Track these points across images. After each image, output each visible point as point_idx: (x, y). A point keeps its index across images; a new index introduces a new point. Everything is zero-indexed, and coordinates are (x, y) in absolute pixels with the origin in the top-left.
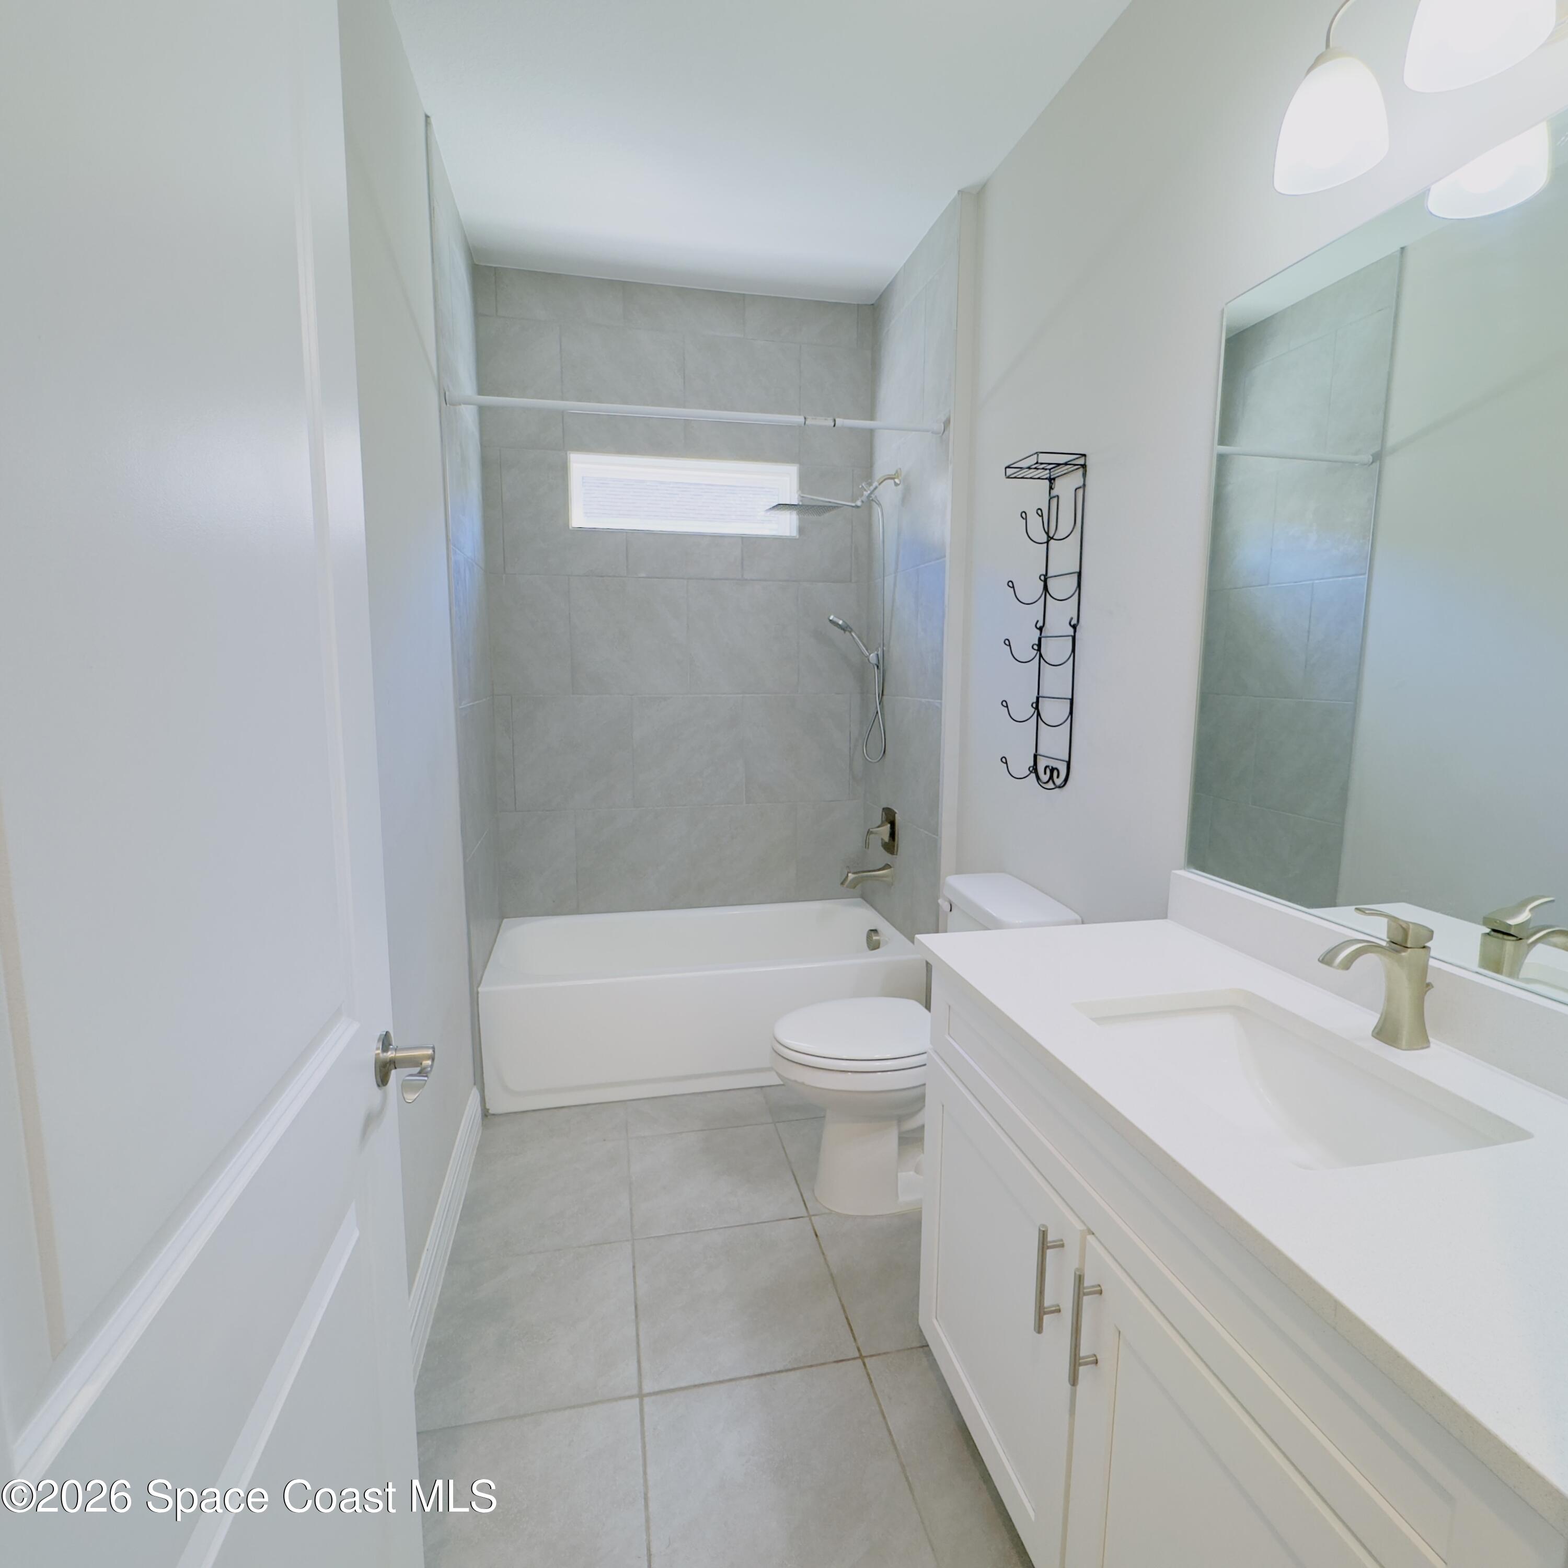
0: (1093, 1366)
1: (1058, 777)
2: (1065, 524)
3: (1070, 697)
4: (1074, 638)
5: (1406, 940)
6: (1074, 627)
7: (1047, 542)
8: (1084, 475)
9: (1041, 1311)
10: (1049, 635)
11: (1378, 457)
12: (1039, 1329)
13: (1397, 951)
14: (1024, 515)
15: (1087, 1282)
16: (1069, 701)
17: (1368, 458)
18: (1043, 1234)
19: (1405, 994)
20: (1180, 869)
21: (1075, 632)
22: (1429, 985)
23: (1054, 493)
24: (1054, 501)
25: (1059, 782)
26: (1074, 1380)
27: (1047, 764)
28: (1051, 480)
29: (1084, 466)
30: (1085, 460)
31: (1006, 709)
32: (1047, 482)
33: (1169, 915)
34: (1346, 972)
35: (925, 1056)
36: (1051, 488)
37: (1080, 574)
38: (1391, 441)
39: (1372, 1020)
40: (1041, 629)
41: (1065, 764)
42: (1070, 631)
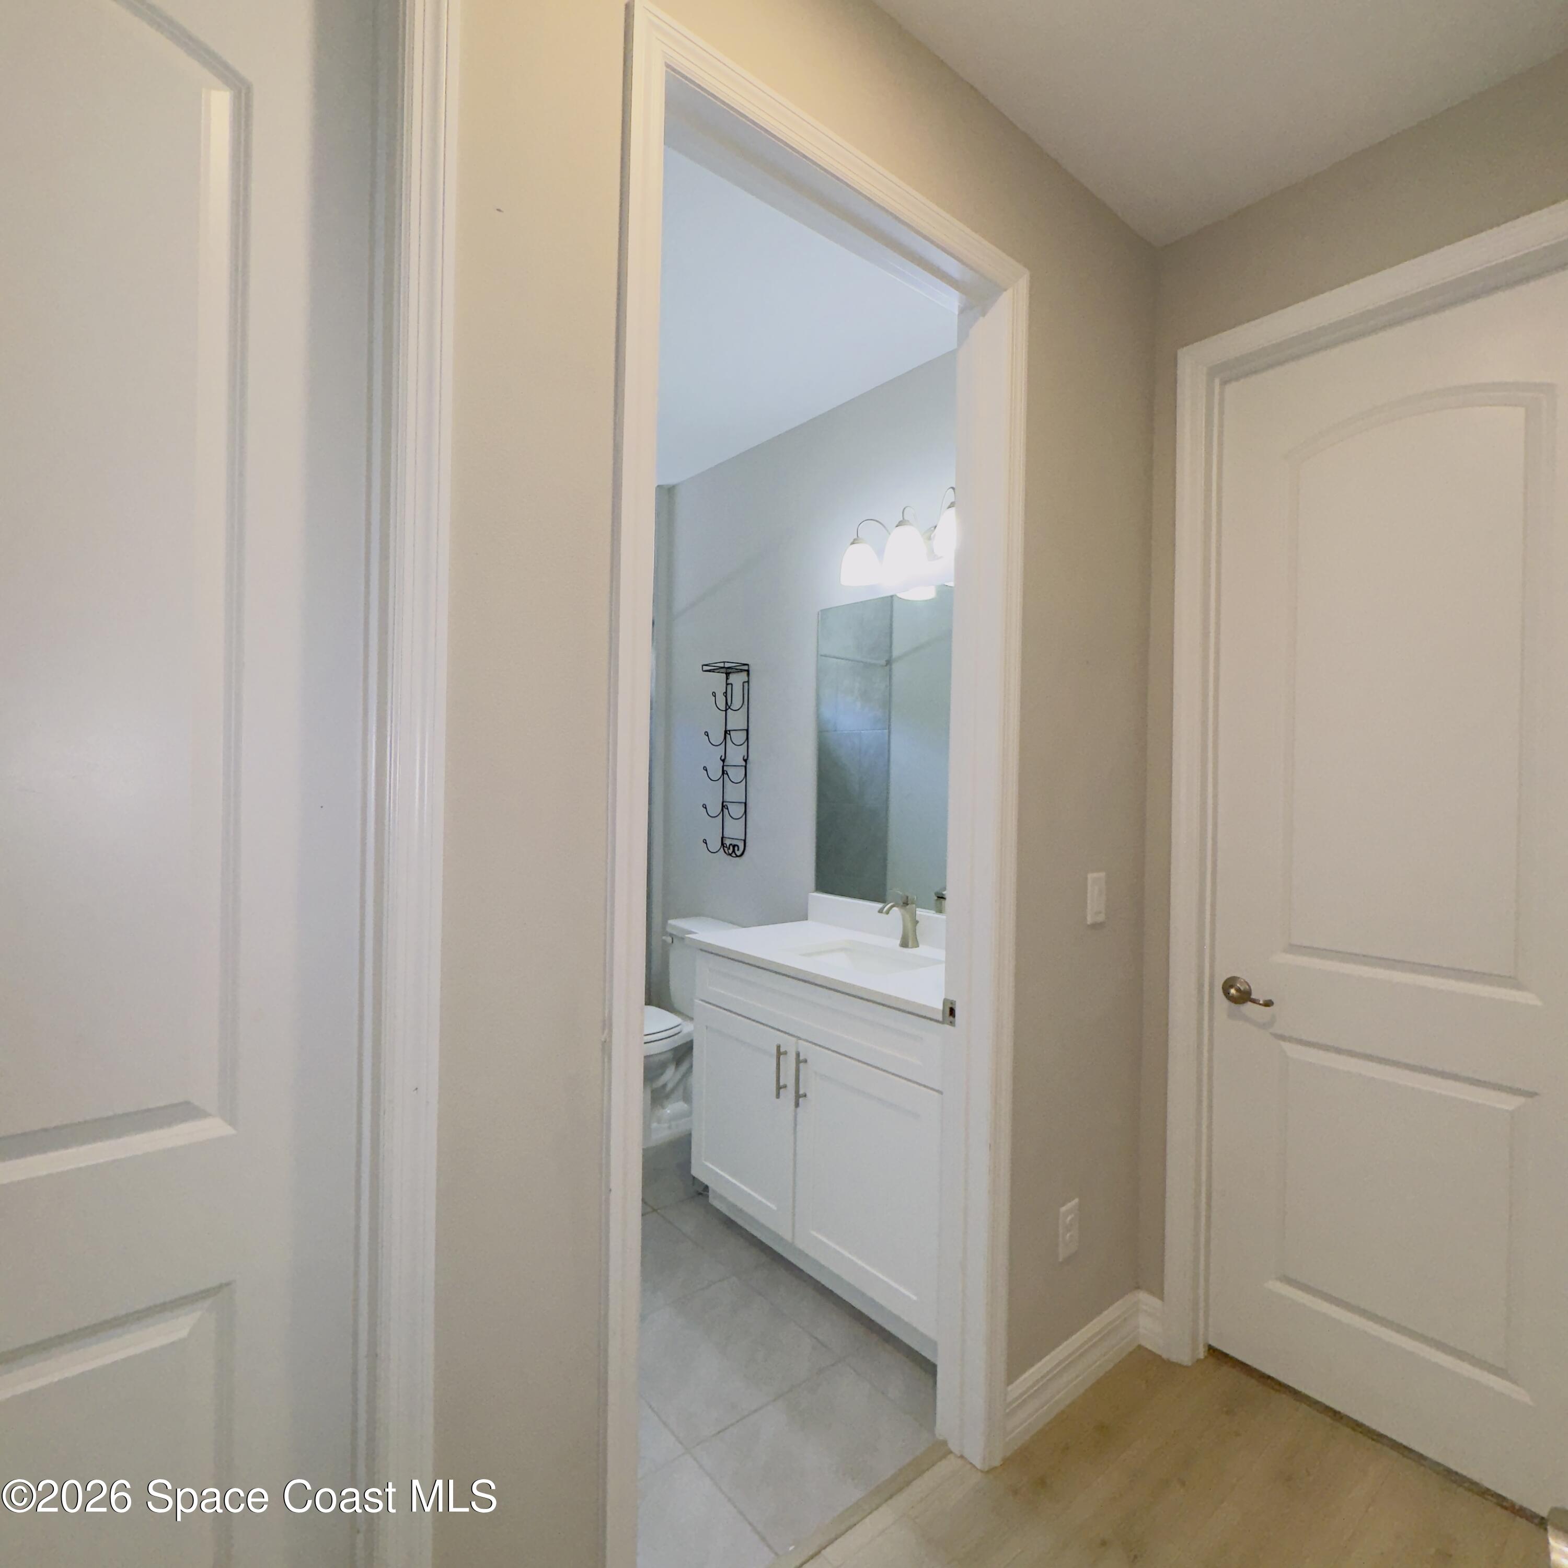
0: (804, 1098)
1: (738, 850)
2: (737, 702)
3: (744, 801)
4: (746, 767)
5: (907, 902)
6: (746, 761)
7: (726, 711)
8: (748, 675)
9: (779, 1088)
10: (728, 764)
11: (889, 663)
12: (778, 1096)
13: (905, 906)
14: (714, 694)
15: (801, 1058)
16: (743, 805)
17: (883, 662)
18: (779, 1047)
19: (910, 925)
20: (813, 892)
21: (746, 764)
22: (917, 922)
23: (729, 681)
24: (729, 687)
25: (738, 853)
26: (797, 1105)
27: (731, 843)
28: (728, 674)
29: (748, 671)
30: (749, 667)
31: (705, 809)
32: (725, 675)
33: (809, 917)
34: (887, 915)
35: (680, 1027)
36: (727, 679)
37: (747, 731)
38: (896, 653)
39: (898, 942)
40: (723, 761)
41: (743, 842)
42: (744, 763)
